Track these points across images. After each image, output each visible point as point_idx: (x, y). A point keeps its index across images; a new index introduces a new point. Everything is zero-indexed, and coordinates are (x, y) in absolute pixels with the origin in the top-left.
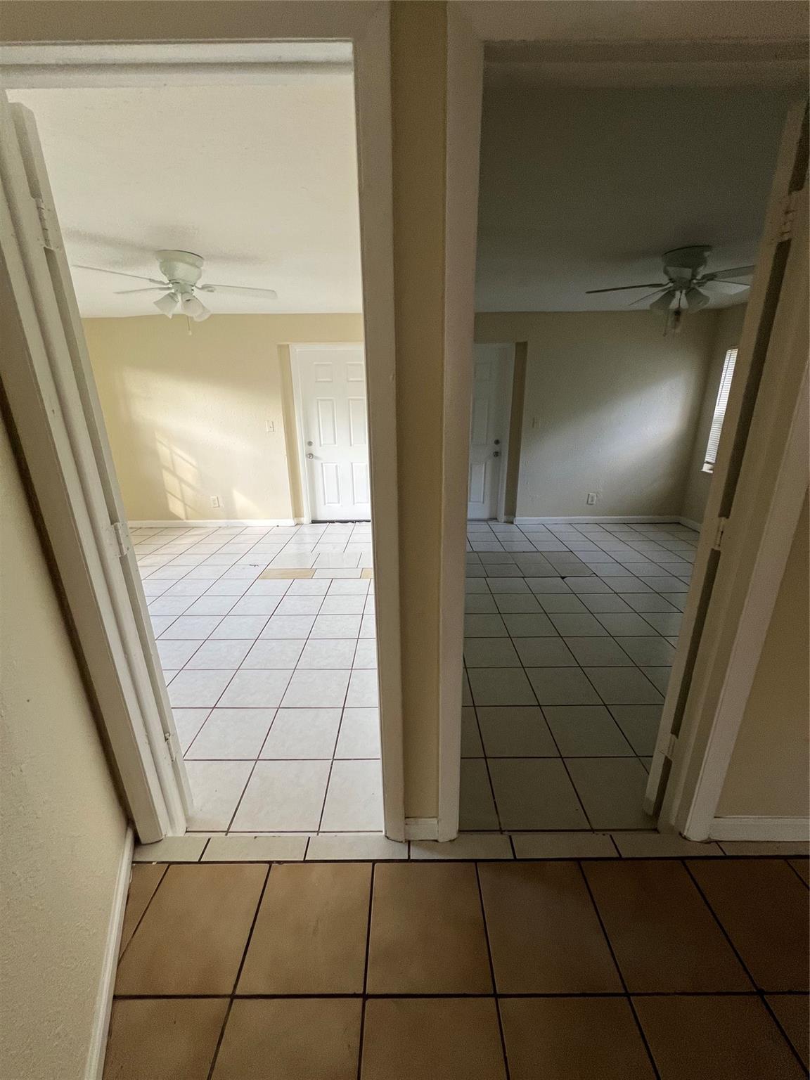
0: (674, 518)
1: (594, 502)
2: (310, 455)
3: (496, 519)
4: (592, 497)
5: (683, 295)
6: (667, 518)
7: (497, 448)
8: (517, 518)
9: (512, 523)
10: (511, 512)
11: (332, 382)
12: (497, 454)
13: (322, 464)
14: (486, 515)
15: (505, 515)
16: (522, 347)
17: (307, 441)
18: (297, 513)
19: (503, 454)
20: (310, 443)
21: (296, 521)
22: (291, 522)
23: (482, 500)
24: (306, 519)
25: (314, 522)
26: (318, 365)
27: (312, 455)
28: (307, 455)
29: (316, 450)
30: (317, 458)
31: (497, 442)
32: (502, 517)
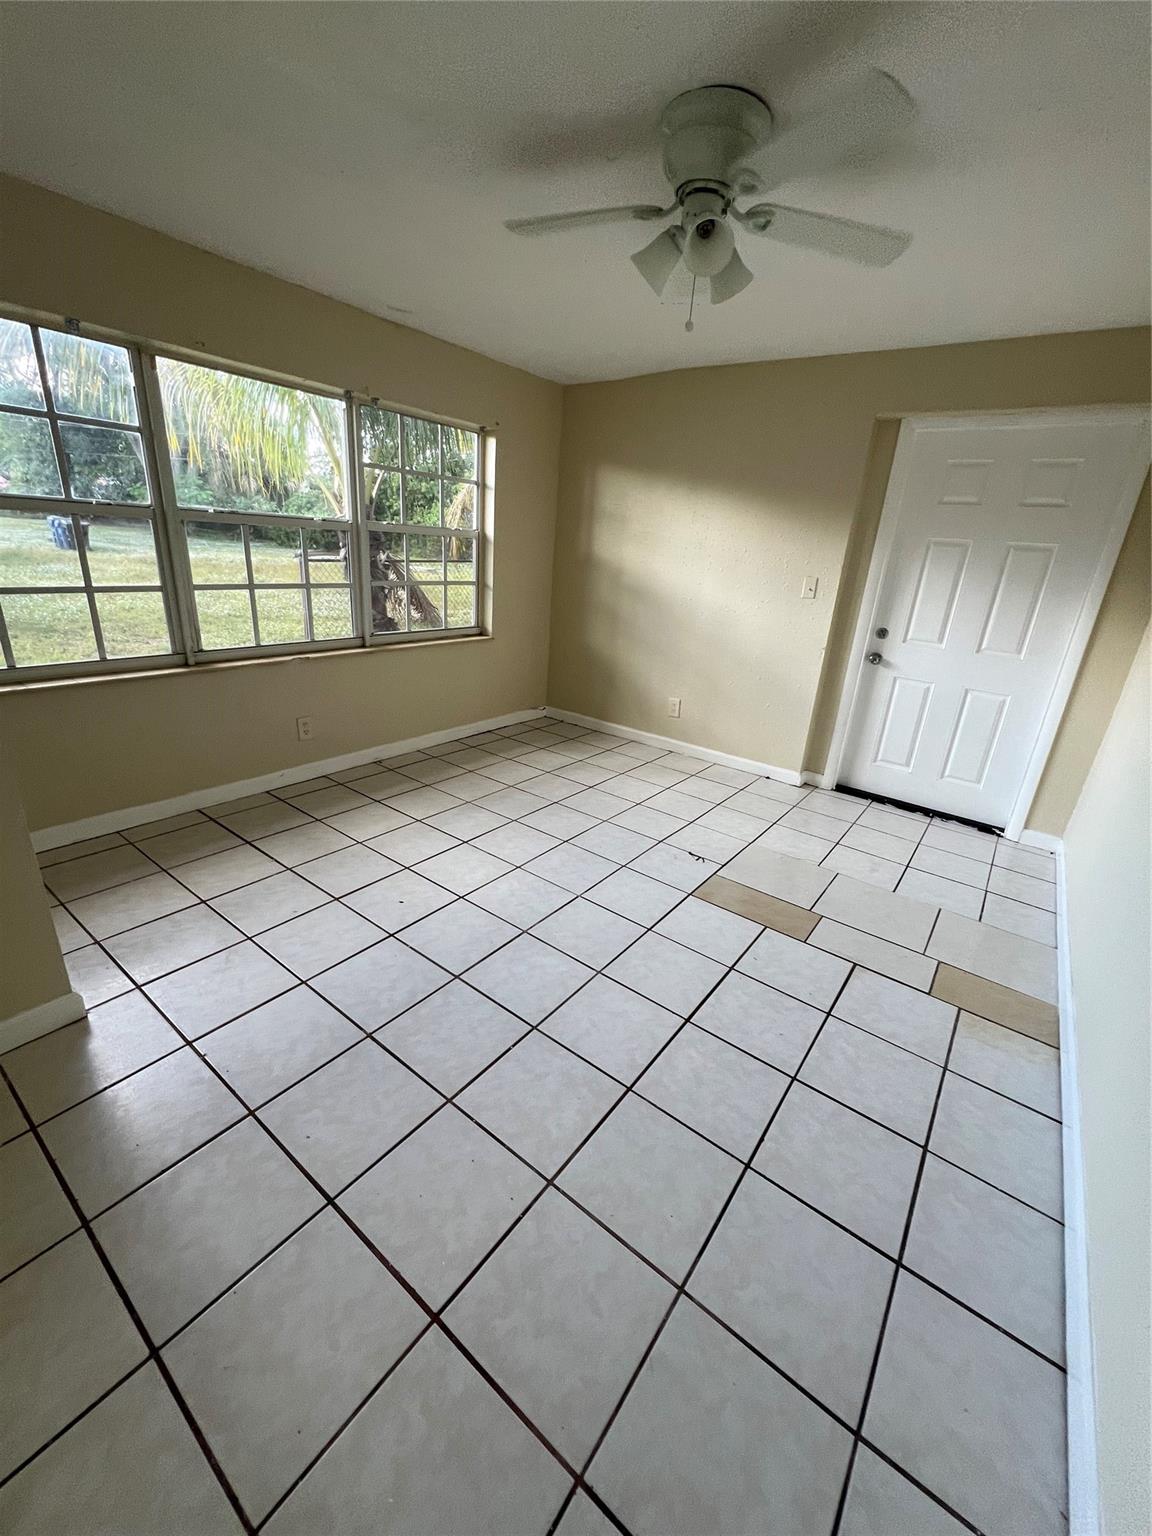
2: (875, 658)
11: (978, 504)
13: (895, 679)
17: (880, 626)
18: (813, 762)
20: (882, 633)
21: (809, 776)
22: (796, 778)
24: (828, 779)
25: (842, 788)
26: (954, 465)
27: (880, 656)
28: (867, 657)
29: (892, 649)
30: (888, 665)
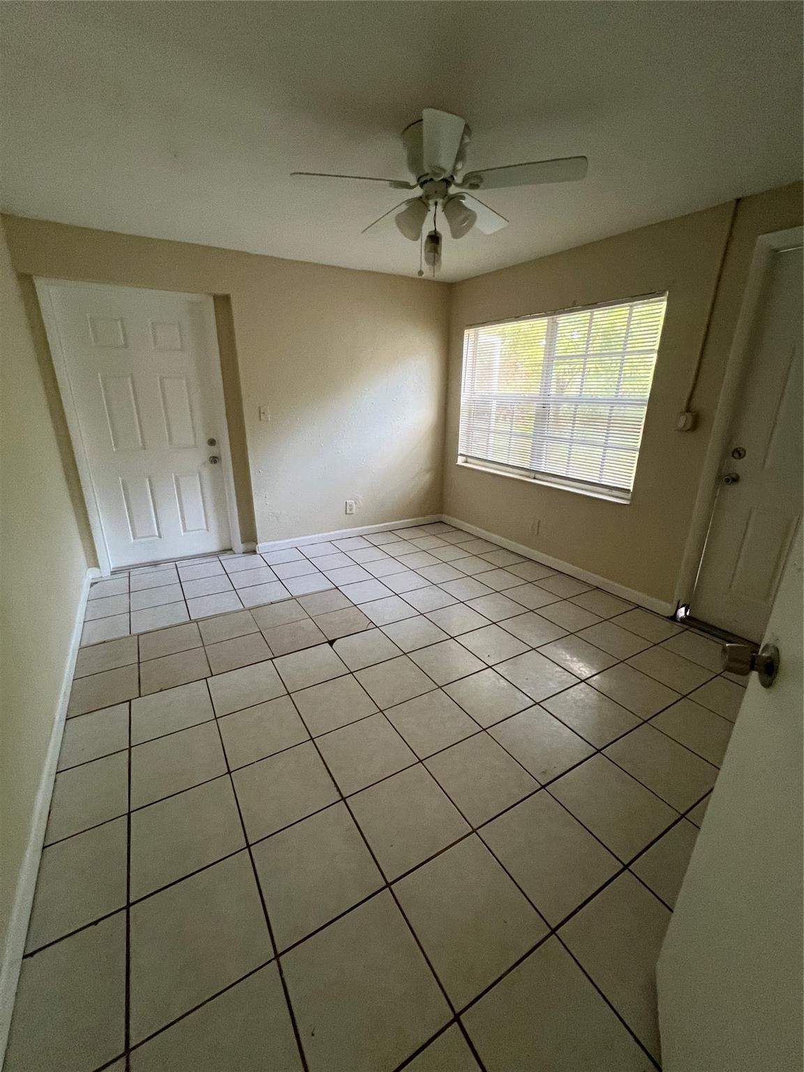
0: (435, 517)
1: (354, 511)
3: (231, 550)
4: (351, 505)
5: (440, 208)
6: (430, 518)
7: (214, 451)
8: (259, 545)
9: (254, 552)
10: (250, 537)
12: (214, 460)
14: (213, 546)
15: (242, 543)
16: (222, 302)
19: (223, 457)
23: (205, 528)
31: (212, 442)
32: (239, 546)
